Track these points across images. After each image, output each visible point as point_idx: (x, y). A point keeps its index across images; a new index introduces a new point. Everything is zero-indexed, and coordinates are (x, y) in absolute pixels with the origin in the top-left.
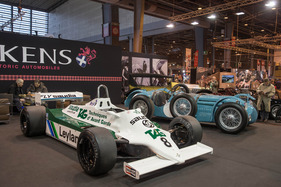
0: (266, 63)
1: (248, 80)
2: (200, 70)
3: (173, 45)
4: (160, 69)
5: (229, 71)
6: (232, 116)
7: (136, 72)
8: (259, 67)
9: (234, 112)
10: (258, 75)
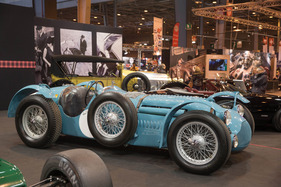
0: (276, 41)
1: (248, 66)
2: (176, 51)
3: (145, 15)
4: (109, 49)
5: (220, 52)
6: (199, 139)
7: (68, 53)
8: (265, 47)
9: (203, 131)
10: (264, 59)
